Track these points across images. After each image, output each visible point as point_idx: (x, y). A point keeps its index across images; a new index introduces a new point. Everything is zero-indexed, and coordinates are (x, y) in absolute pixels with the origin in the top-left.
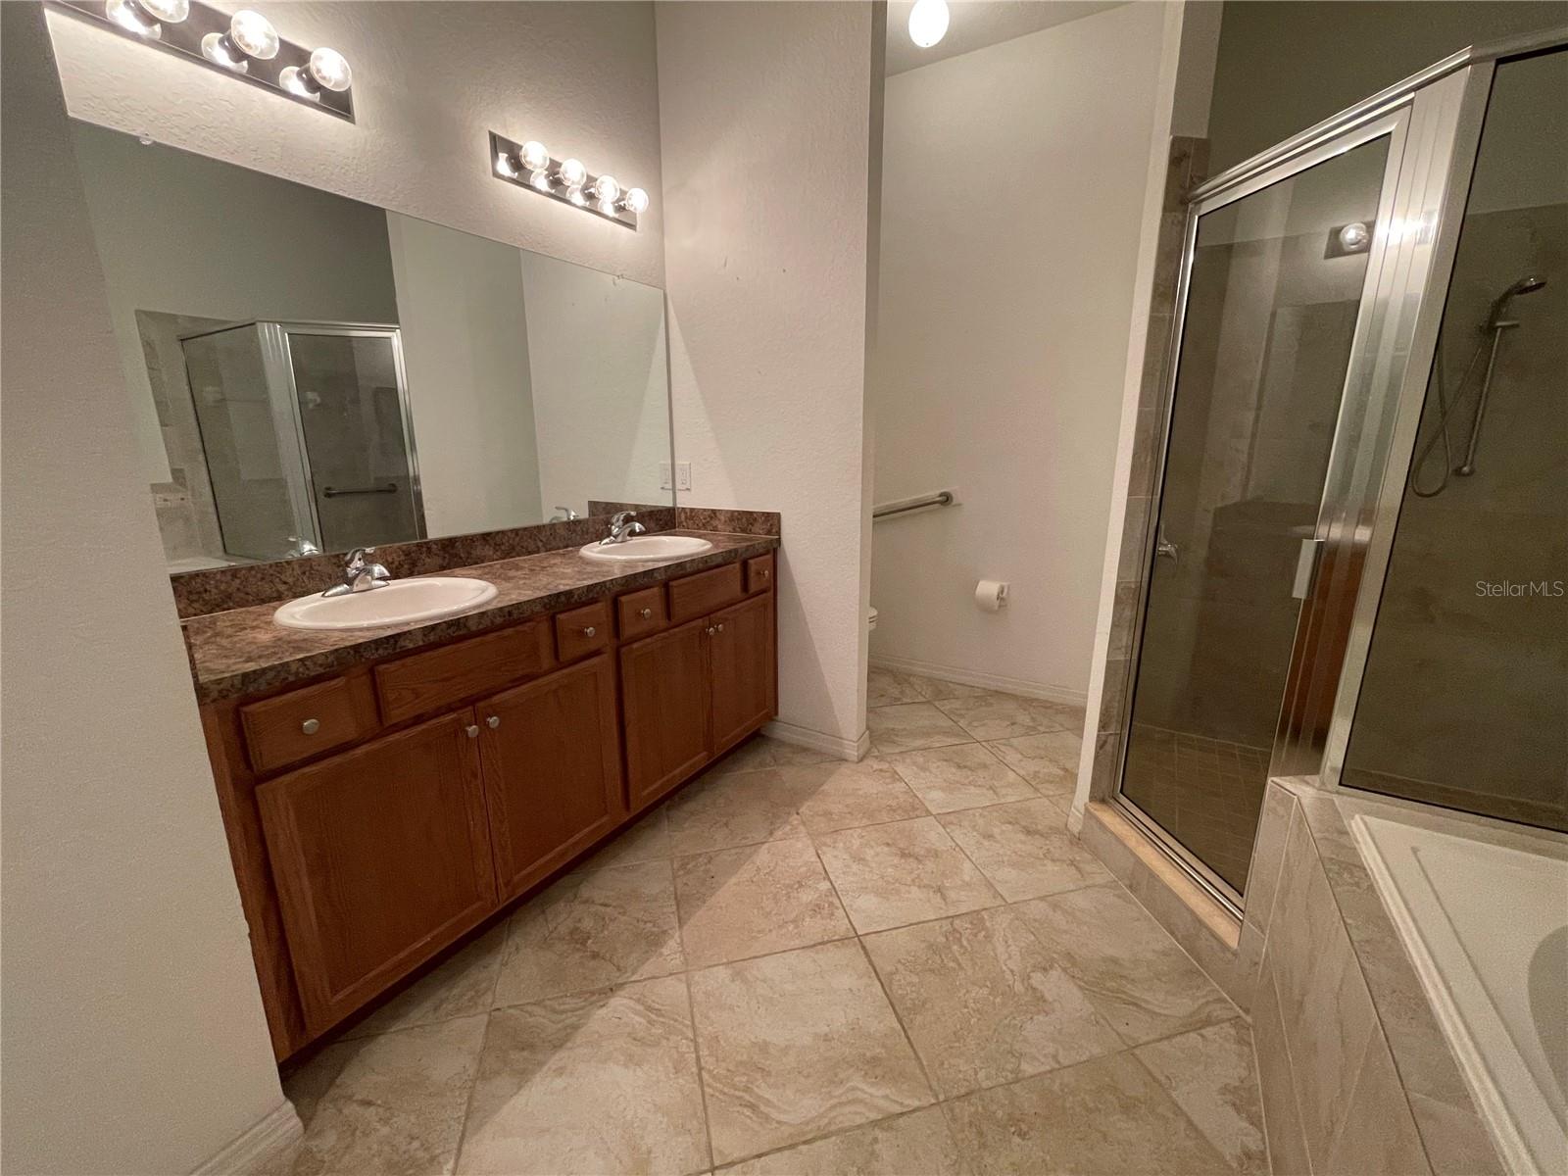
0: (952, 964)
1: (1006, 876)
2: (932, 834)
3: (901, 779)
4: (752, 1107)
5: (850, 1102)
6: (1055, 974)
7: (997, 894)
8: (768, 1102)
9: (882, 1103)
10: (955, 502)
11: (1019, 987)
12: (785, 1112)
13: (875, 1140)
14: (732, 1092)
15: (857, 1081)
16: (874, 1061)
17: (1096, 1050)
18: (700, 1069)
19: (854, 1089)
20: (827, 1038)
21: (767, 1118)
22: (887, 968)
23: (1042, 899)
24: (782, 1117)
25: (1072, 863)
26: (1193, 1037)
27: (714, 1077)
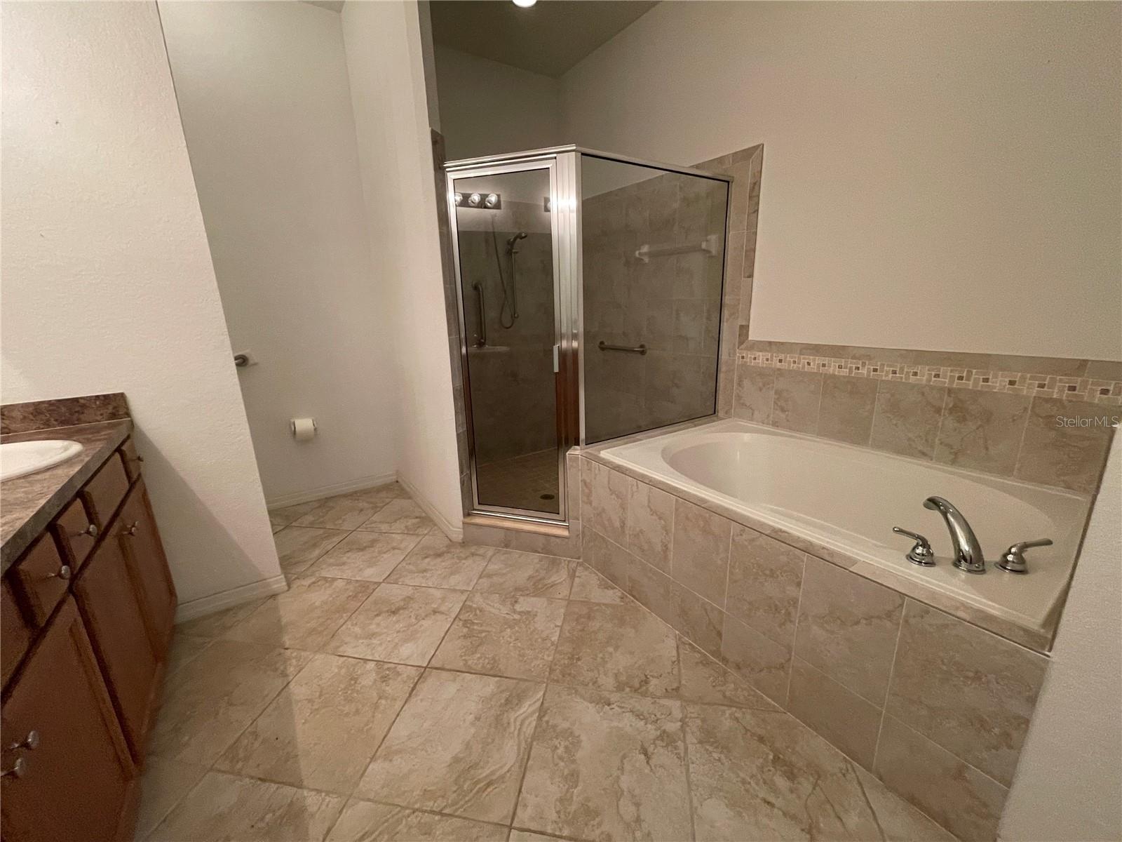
0: (484, 634)
1: (455, 580)
2: (395, 593)
3: (334, 579)
4: (488, 785)
5: (522, 725)
6: (521, 599)
7: (462, 592)
8: (493, 773)
9: (531, 709)
10: (251, 362)
11: (517, 617)
12: (505, 764)
13: (547, 722)
14: (471, 795)
15: (513, 716)
16: (508, 701)
17: (562, 611)
18: (440, 813)
19: (515, 719)
20: (478, 719)
21: (502, 777)
22: (460, 665)
23: (480, 577)
24: (506, 769)
25: (473, 554)
26: (577, 580)
27: (453, 805)
